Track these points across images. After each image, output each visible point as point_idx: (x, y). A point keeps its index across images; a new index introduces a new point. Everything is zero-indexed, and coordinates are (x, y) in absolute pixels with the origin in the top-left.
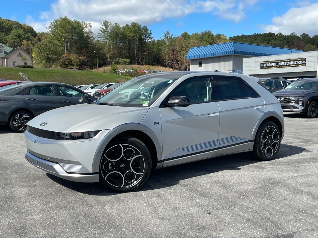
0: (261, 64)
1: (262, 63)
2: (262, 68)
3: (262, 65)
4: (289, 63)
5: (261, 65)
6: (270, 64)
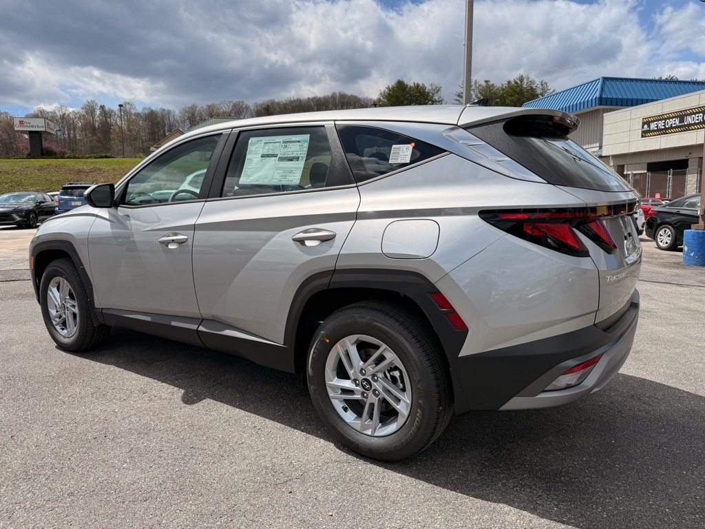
0: (644, 124)
2: (645, 134)
3: (646, 126)
5: (643, 127)
6: (665, 123)
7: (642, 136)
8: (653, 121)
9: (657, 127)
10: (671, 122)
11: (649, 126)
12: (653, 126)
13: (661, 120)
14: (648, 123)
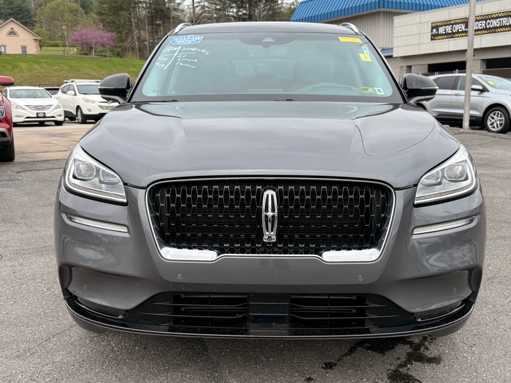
0: (433, 28)
1: (435, 27)
2: (434, 37)
3: (435, 30)
4: (495, 23)
5: (432, 31)
6: (452, 28)
7: (432, 39)
8: (442, 26)
9: (445, 31)
10: (457, 27)
11: (438, 30)
12: (441, 30)
13: (449, 25)
14: (437, 27)
